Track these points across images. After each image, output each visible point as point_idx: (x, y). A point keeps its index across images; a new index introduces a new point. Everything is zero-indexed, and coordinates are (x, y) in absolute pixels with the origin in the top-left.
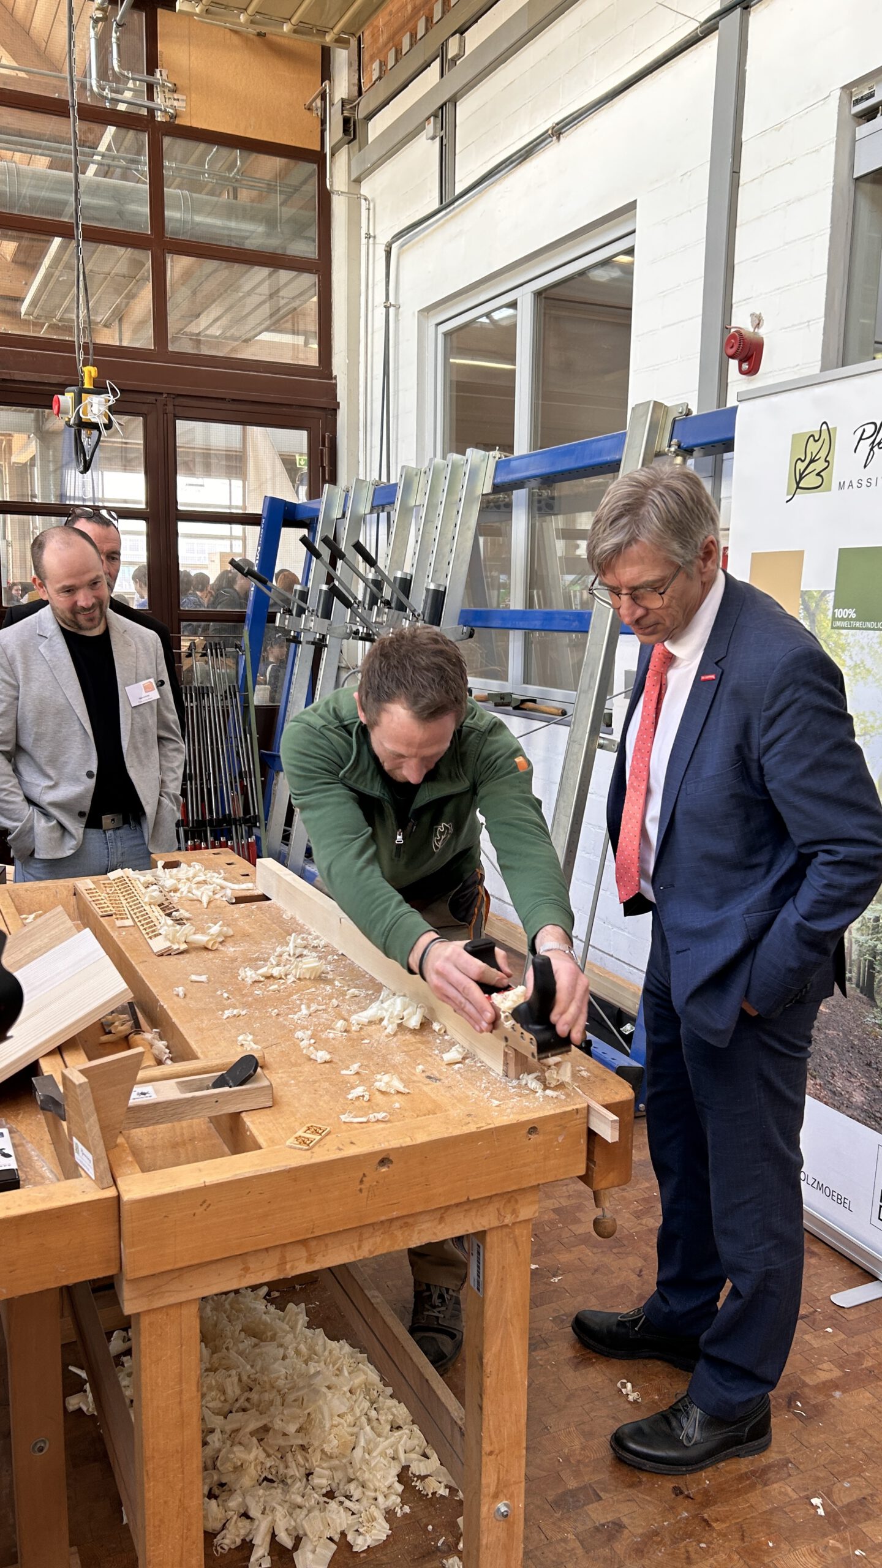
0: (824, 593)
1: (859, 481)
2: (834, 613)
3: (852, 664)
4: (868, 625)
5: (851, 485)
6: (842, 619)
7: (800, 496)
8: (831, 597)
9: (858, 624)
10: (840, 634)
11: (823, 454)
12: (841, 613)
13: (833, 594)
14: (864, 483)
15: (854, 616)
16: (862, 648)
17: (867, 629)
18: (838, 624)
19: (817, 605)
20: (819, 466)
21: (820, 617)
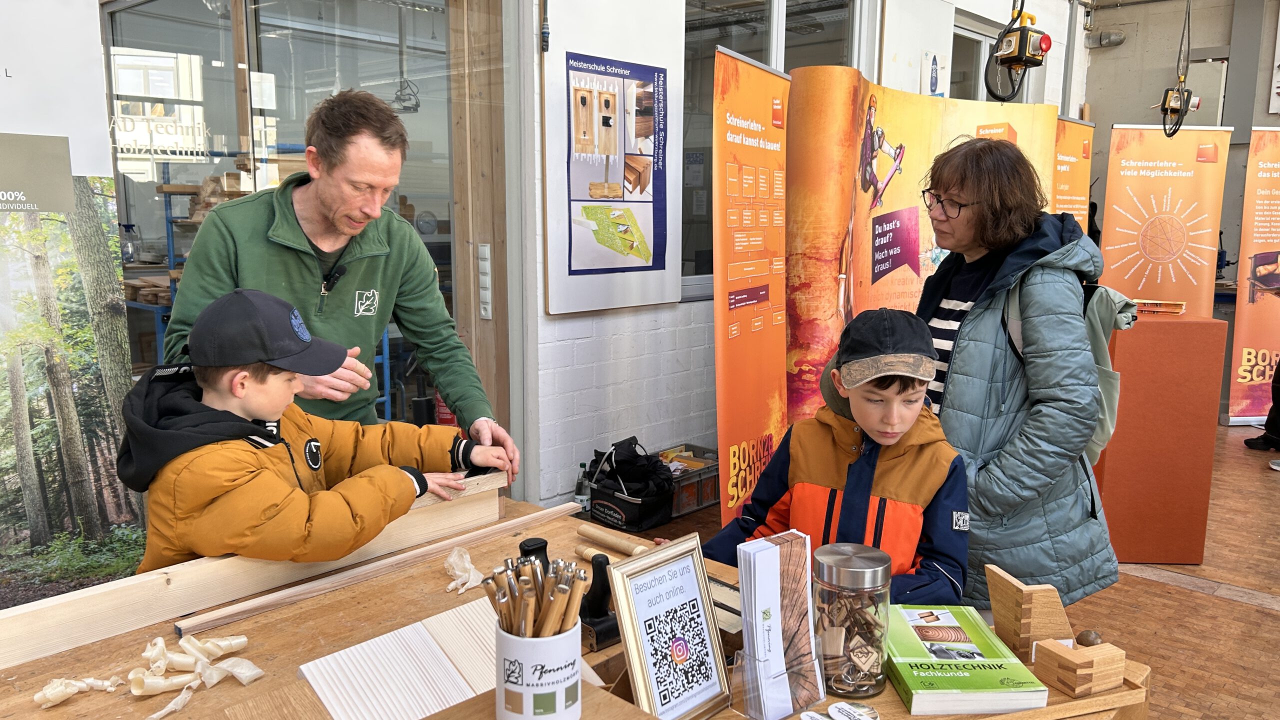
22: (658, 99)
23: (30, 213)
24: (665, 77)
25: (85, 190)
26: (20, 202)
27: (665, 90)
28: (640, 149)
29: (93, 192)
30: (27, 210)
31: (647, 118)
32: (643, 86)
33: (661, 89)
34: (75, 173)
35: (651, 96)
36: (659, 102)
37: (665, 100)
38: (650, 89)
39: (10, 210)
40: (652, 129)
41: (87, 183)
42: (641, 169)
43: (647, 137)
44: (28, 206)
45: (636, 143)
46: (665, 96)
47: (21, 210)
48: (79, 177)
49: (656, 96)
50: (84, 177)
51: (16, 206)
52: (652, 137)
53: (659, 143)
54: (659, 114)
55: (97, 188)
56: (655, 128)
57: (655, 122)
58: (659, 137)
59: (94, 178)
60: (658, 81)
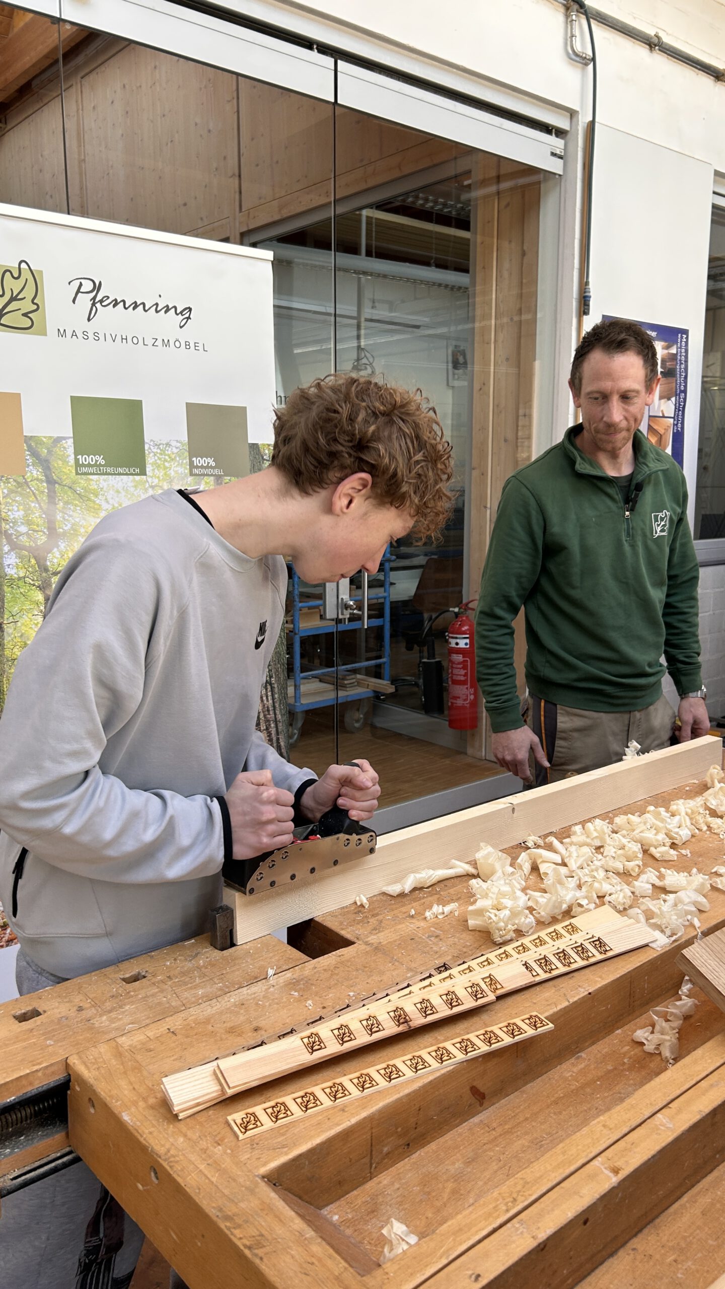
0: (58, 439)
1: (84, 333)
2: (77, 460)
4: (120, 470)
5: (73, 334)
6: (89, 465)
8: (69, 443)
9: (109, 470)
11: (28, 294)
12: (84, 459)
13: (71, 440)
14: (90, 335)
15: (102, 462)
17: (120, 474)
18: (84, 470)
19: (51, 451)
20: (25, 306)
21: (56, 464)
22: (680, 360)
23: (218, 478)
24: (687, 338)
25: (257, 456)
26: (211, 467)
27: (687, 351)
28: (662, 411)
29: (263, 457)
30: (215, 475)
31: (670, 379)
32: (668, 347)
33: (683, 351)
34: (250, 441)
35: (673, 357)
36: (681, 363)
37: (686, 361)
38: (673, 350)
39: (204, 475)
40: (674, 390)
41: (259, 450)
42: (662, 431)
43: (669, 399)
44: (216, 471)
45: (659, 406)
46: (686, 357)
47: (212, 475)
48: (253, 444)
49: (679, 358)
50: (257, 444)
51: (208, 471)
52: (673, 399)
53: (680, 405)
54: (681, 375)
55: (266, 454)
56: (676, 390)
57: (676, 384)
58: (680, 398)
59: (264, 445)
60: (681, 341)
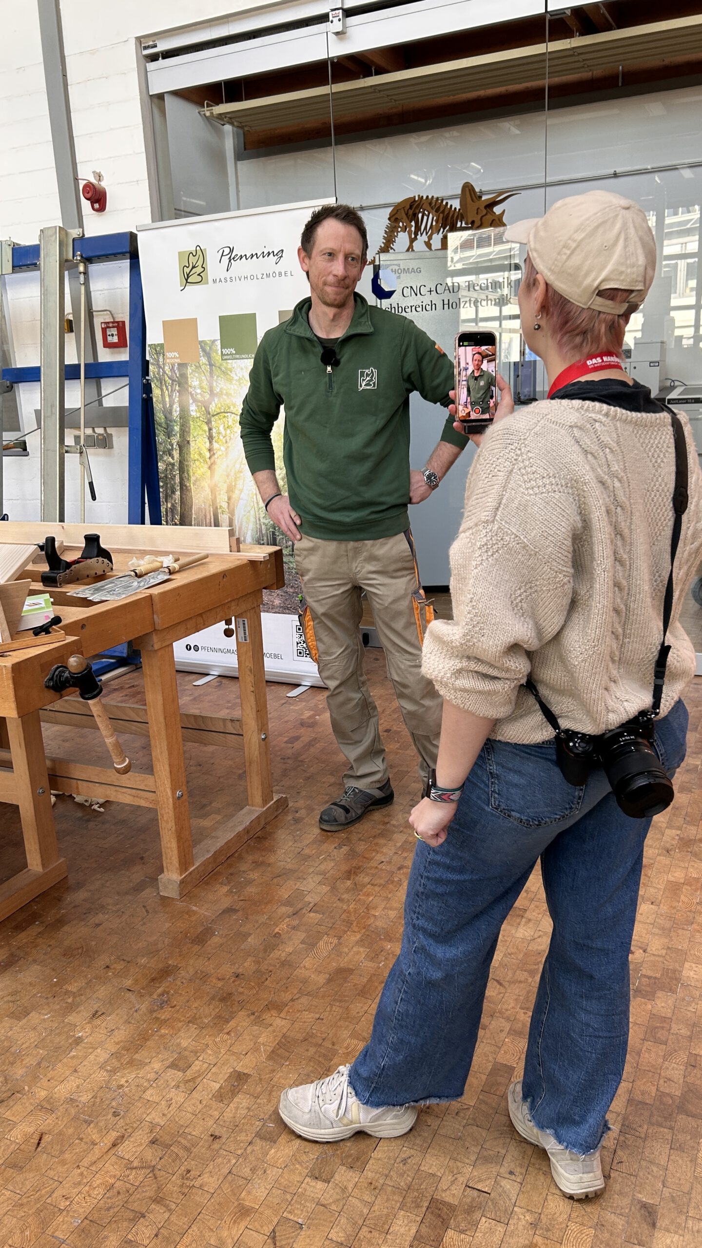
0: (214, 341)
1: (225, 279)
2: (222, 352)
3: (238, 378)
4: (243, 356)
5: (220, 281)
6: (227, 355)
7: (189, 288)
8: (218, 343)
9: (237, 356)
10: (227, 363)
11: (200, 263)
12: (225, 351)
13: (219, 341)
14: (228, 280)
15: (234, 352)
16: (242, 369)
17: (243, 359)
18: (225, 357)
19: (210, 348)
20: (199, 270)
21: (213, 355)
